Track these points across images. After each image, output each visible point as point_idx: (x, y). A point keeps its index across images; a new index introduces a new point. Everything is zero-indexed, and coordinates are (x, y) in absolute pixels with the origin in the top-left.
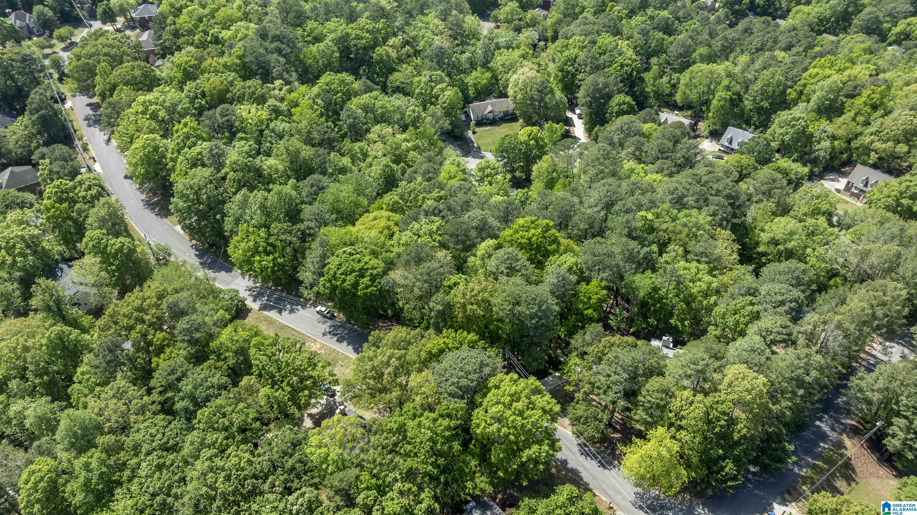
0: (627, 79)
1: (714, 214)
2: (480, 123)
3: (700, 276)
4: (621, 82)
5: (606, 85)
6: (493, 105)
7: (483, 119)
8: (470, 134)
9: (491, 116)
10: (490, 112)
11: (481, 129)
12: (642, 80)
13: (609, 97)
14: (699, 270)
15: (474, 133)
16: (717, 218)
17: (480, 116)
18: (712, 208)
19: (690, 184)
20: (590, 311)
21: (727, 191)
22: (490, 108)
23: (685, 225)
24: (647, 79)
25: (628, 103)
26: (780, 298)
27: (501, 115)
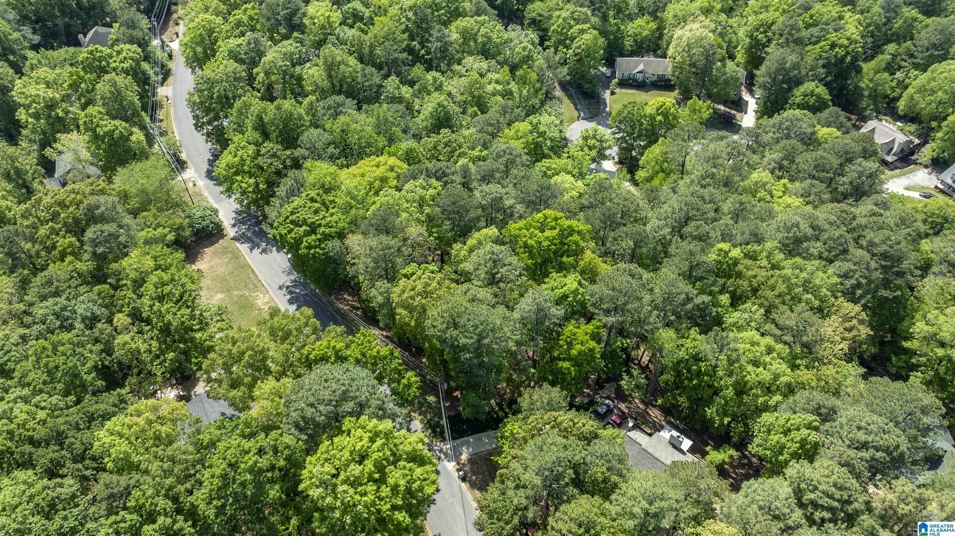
0: (835, 65)
1: (845, 276)
2: (625, 83)
3: (768, 359)
4: (824, 66)
5: (796, 66)
6: (646, 64)
7: (630, 79)
8: (607, 95)
9: (640, 77)
10: (640, 72)
11: (624, 91)
12: (859, 70)
13: (799, 82)
14: (770, 350)
15: (613, 93)
16: (849, 283)
17: (627, 74)
18: (846, 266)
19: (830, 223)
20: (566, 364)
21: (884, 248)
22: (641, 67)
23: (787, 279)
24: (865, 70)
25: (818, 96)
26: (861, 436)
27: (655, 78)
